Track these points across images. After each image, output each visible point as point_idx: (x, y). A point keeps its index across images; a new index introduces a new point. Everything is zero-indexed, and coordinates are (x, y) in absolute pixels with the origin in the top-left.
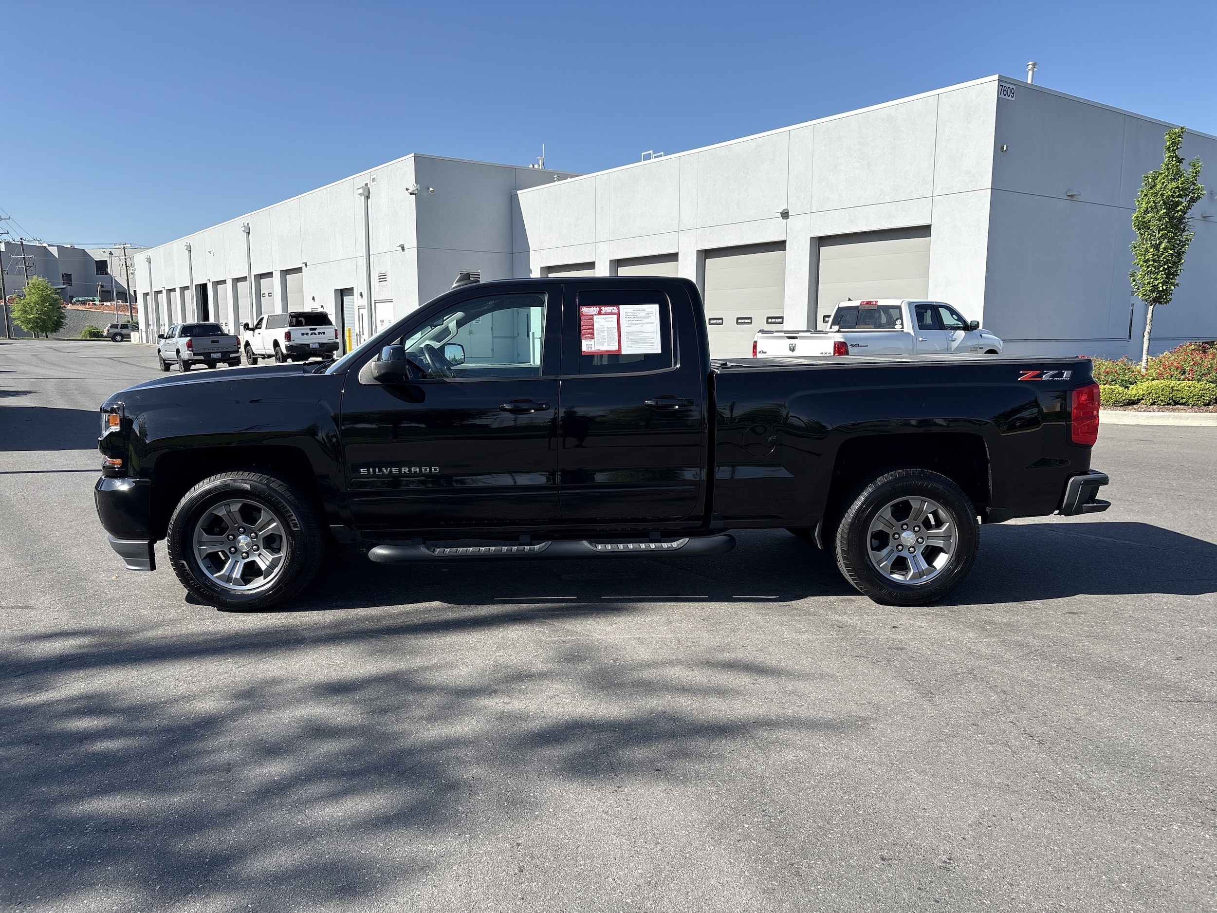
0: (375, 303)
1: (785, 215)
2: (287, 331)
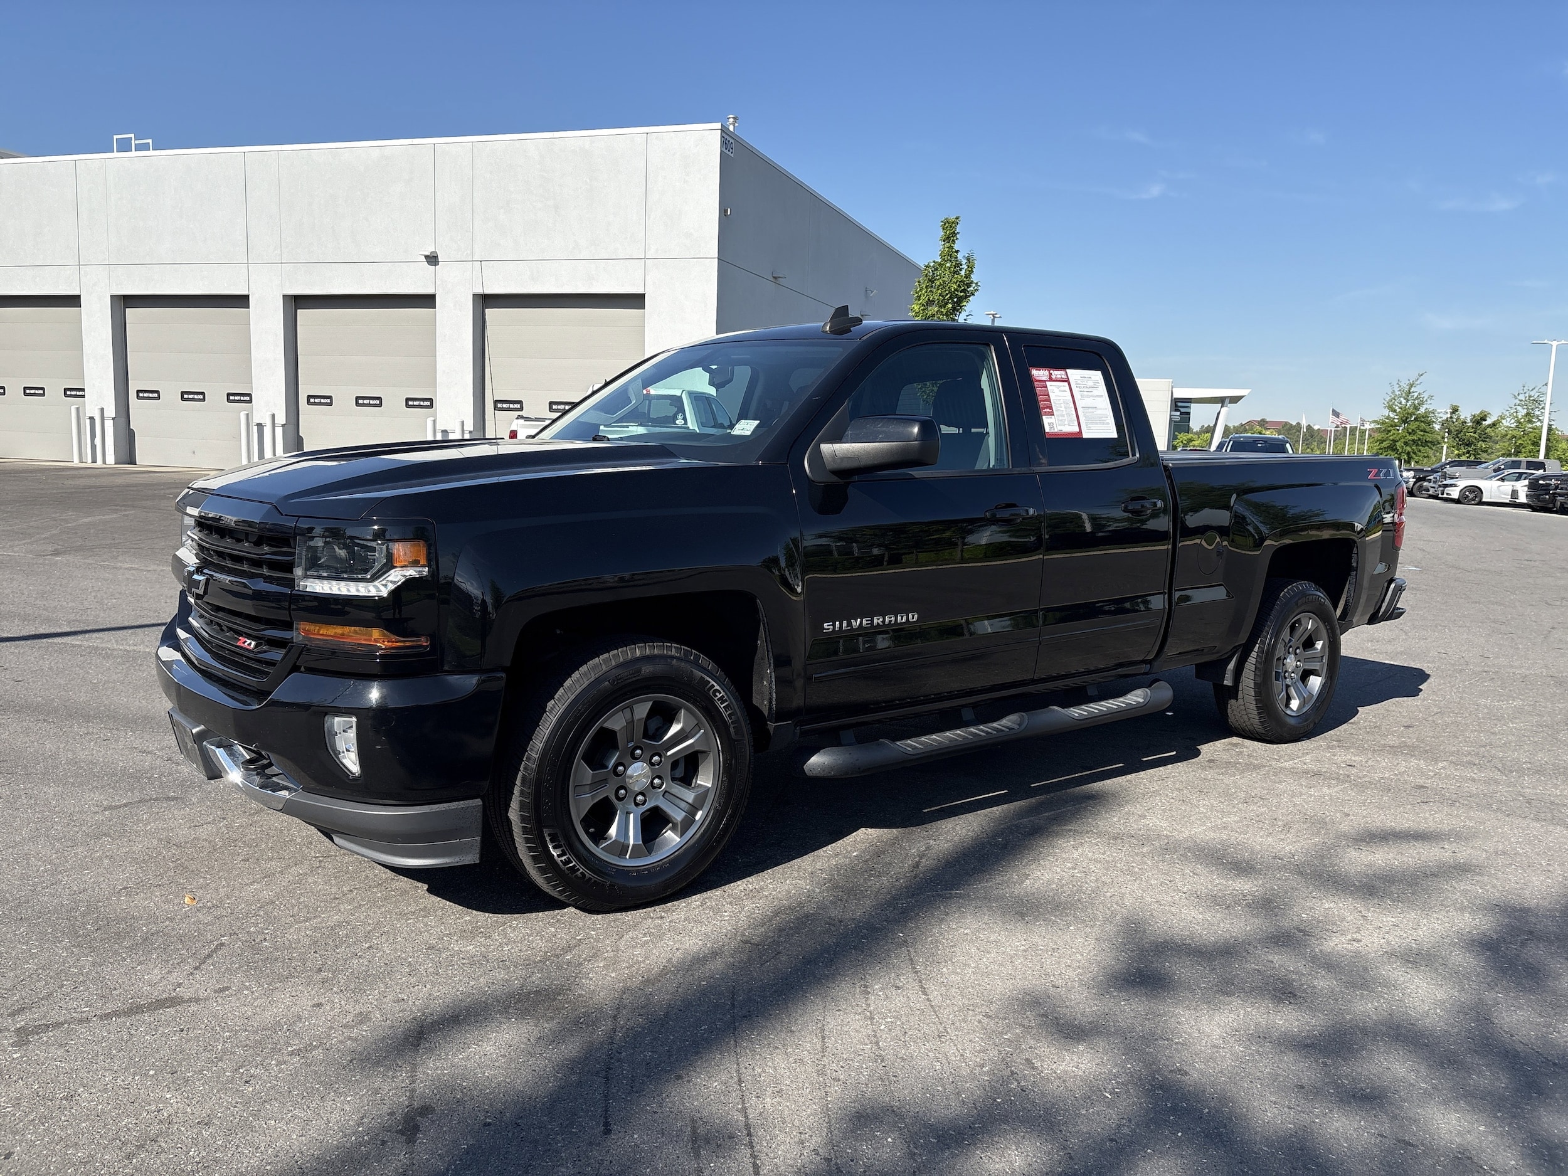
1: (432, 259)
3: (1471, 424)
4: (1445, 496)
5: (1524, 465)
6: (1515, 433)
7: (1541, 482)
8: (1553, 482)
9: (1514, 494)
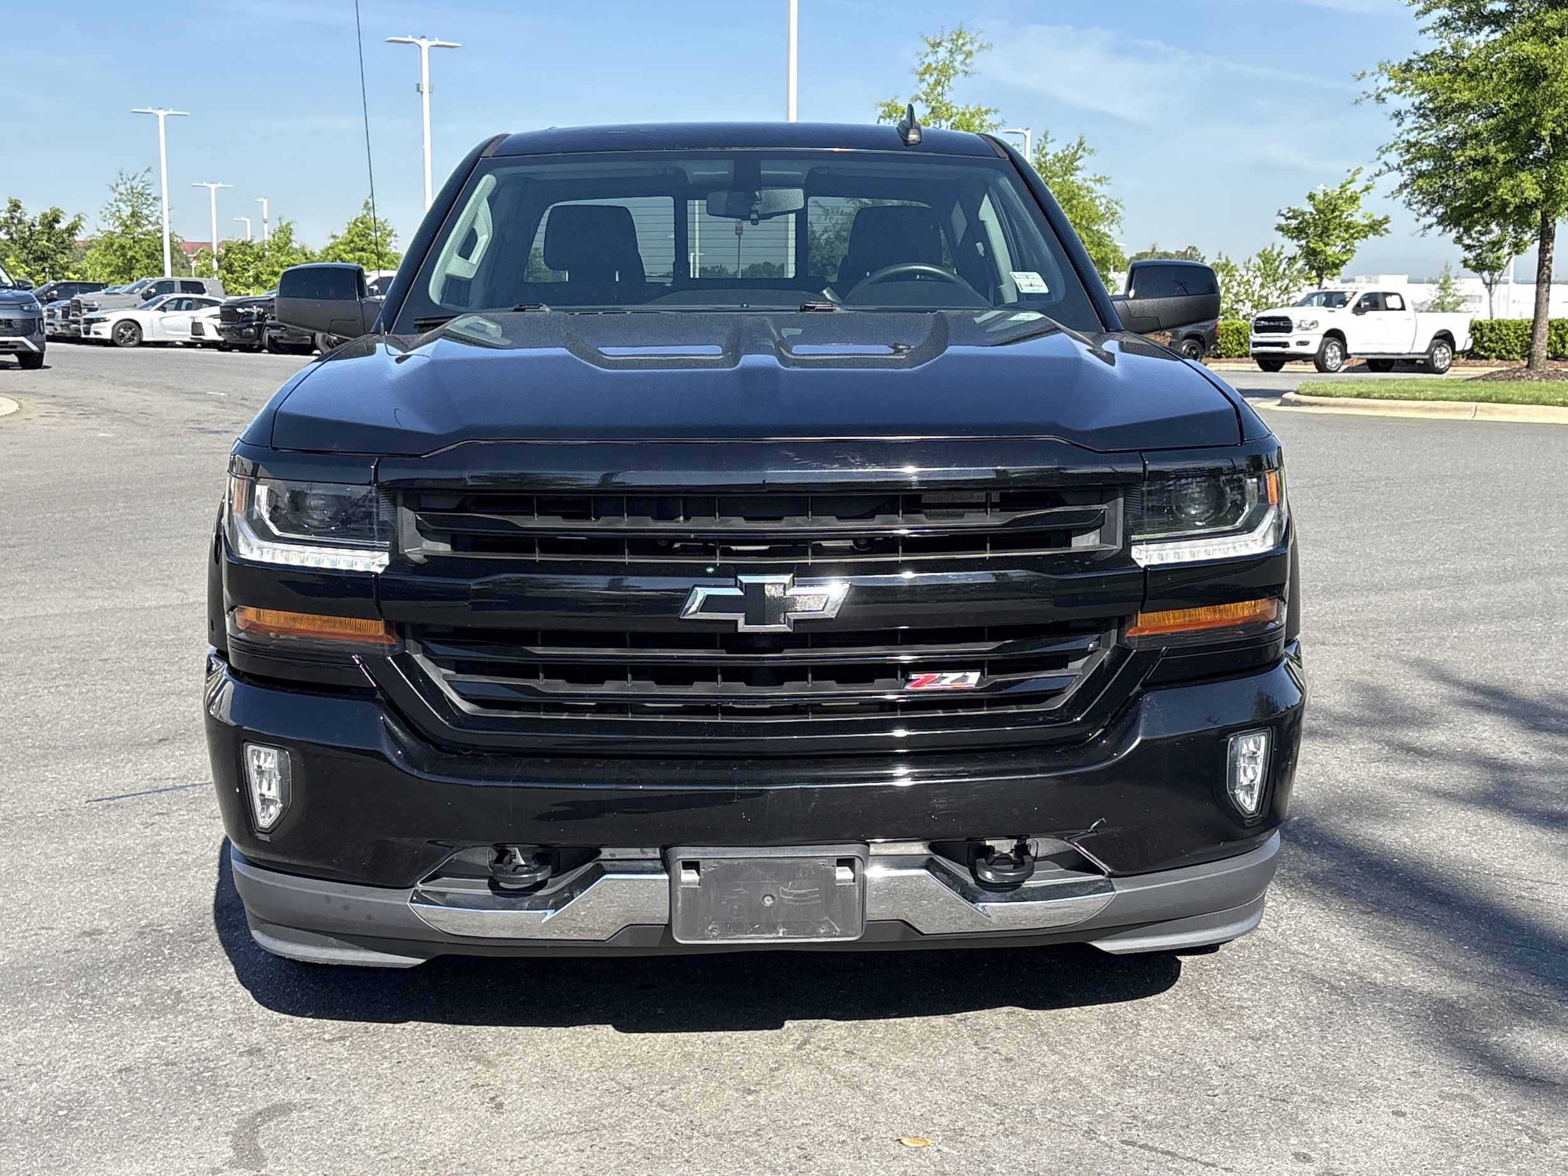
3: (40, 227)
4: (92, 335)
5: (178, 287)
6: (122, 240)
7: (240, 310)
8: (255, 310)
9: (197, 328)
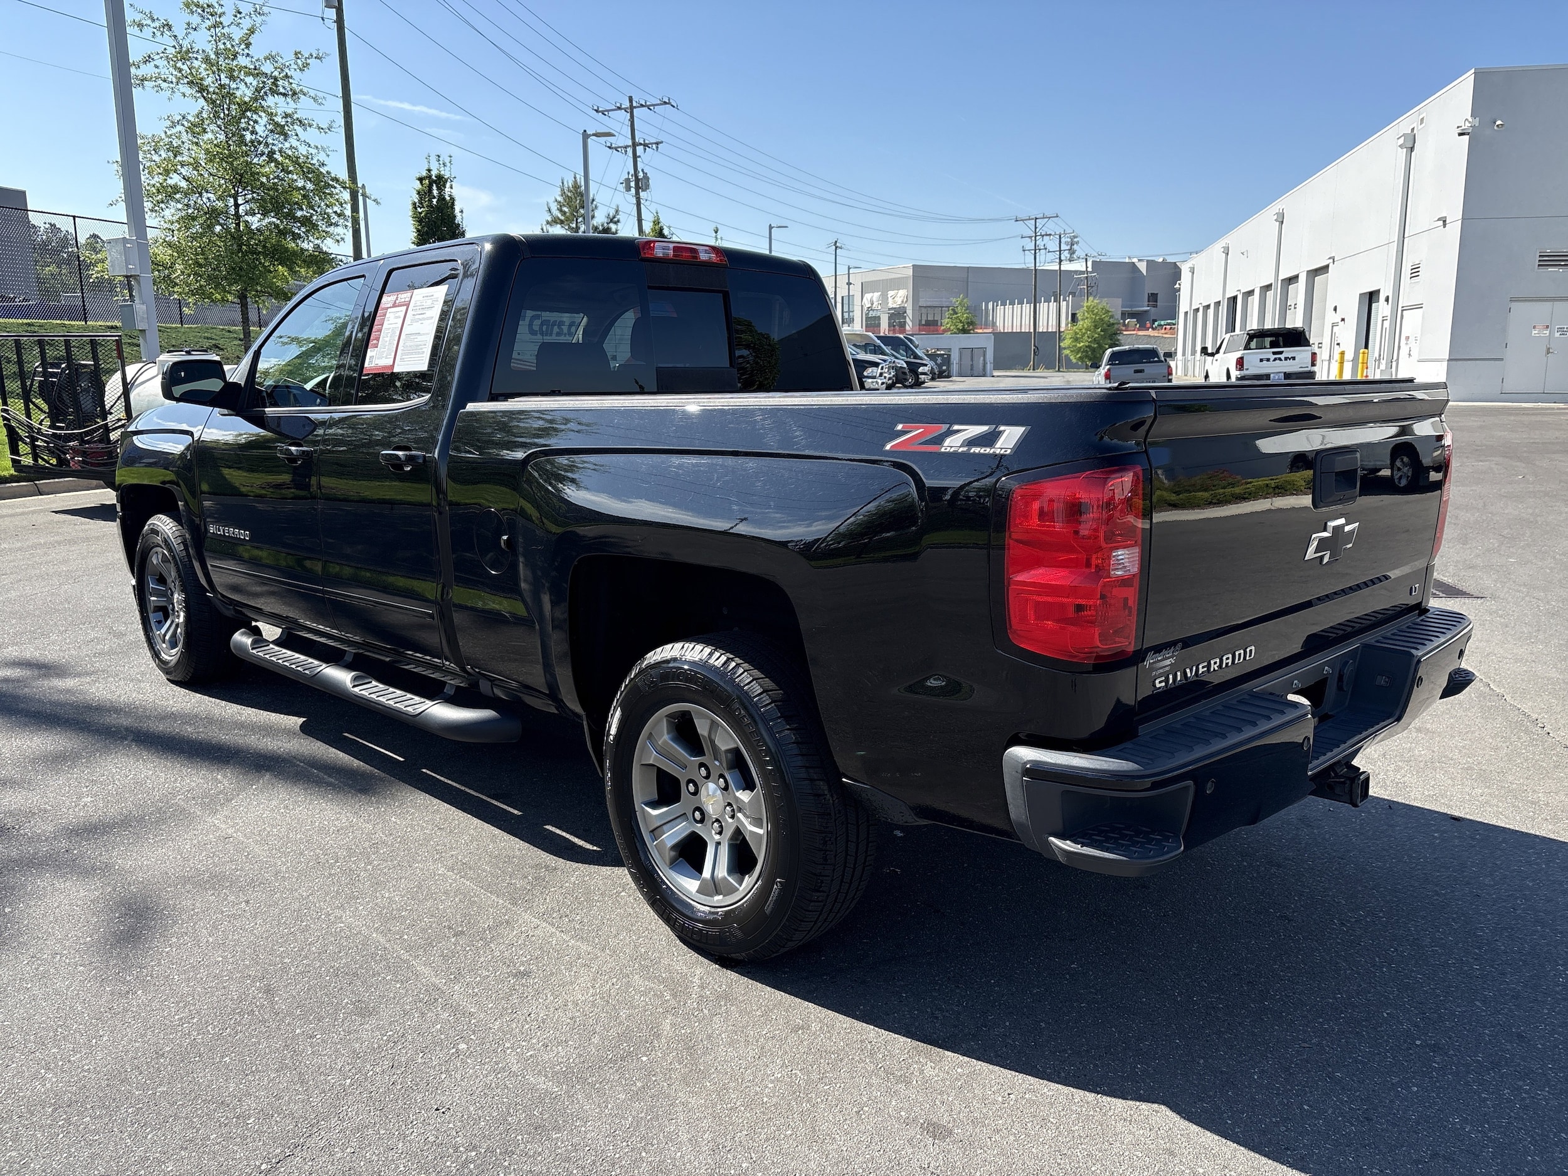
0: (1403, 311)
2: (1240, 356)
